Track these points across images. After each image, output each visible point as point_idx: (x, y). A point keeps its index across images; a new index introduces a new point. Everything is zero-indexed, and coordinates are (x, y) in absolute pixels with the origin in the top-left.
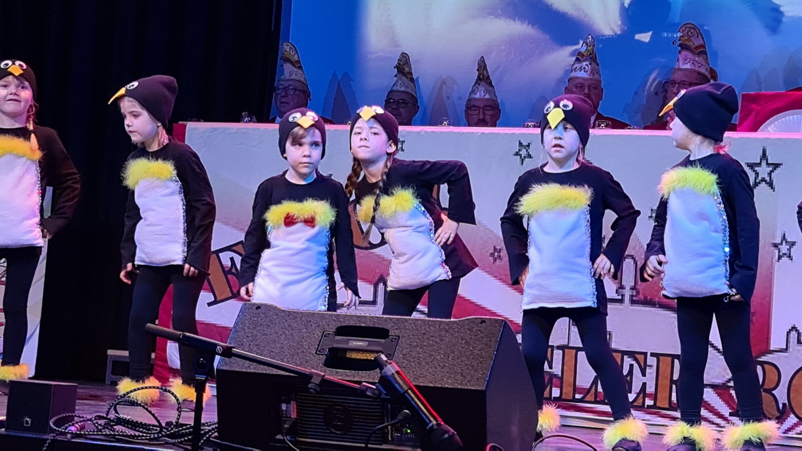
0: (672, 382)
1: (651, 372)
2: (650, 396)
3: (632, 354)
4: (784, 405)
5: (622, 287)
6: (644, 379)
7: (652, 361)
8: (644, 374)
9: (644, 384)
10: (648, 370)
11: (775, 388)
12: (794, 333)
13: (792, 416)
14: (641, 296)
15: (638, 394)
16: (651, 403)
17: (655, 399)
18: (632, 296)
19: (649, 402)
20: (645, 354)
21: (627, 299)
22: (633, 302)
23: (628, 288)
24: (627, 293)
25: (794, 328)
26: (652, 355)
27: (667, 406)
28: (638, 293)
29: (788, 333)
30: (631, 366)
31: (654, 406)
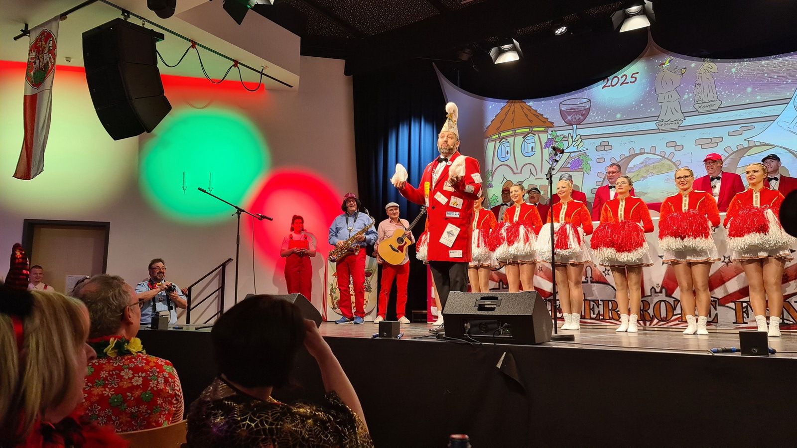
0: (609, 310)
1: (601, 307)
2: (601, 315)
3: (593, 301)
4: (652, 315)
5: (587, 277)
6: (599, 309)
7: (601, 303)
8: (598, 308)
9: (599, 311)
10: (600, 306)
11: (648, 310)
12: (653, 289)
13: (656, 319)
14: (594, 280)
15: (597, 315)
16: (602, 318)
17: (604, 316)
18: (591, 280)
19: (601, 317)
20: (598, 300)
21: (589, 281)
22: (592, 282)
23: (589, 277)
24: (589, 279)
25: (653, 287)
26: (601, 300)
27: (608, 318)
28: (593, 279)
29: (651, 289)
30: (593, 305)
31: (604, 319)
